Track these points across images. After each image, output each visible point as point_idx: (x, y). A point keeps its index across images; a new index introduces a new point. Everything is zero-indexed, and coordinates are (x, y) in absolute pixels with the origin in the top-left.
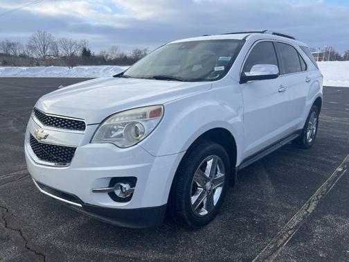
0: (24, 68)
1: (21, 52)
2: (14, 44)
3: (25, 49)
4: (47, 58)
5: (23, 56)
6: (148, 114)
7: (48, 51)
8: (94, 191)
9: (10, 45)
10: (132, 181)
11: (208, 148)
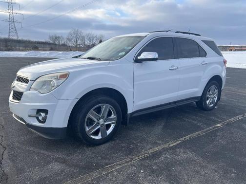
0: (60, 52)
1: (63, 42)
2: (59, 37)
3: (65, 40)
4: (78, 46)
5: (64, 45)
6: (59, 77)
7: (79, 42)
8: (29, 116)
9: (57, 38)
10: (46, 111)
11: (99, 99)
